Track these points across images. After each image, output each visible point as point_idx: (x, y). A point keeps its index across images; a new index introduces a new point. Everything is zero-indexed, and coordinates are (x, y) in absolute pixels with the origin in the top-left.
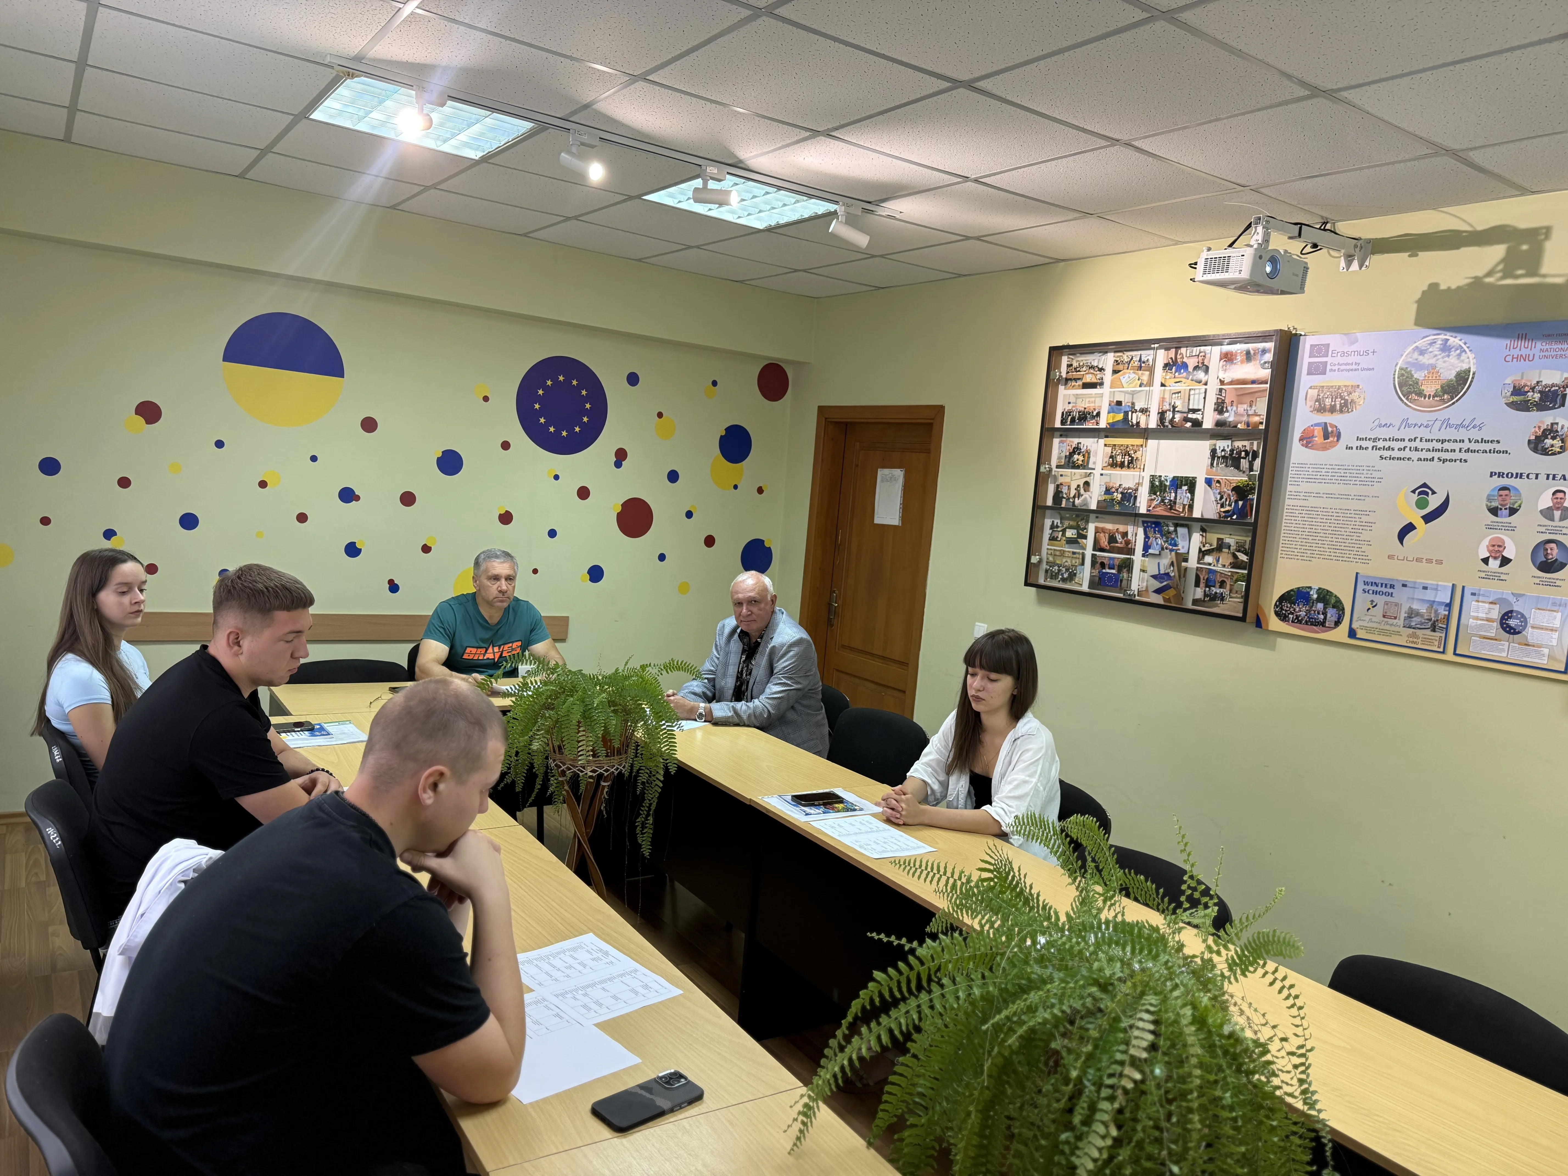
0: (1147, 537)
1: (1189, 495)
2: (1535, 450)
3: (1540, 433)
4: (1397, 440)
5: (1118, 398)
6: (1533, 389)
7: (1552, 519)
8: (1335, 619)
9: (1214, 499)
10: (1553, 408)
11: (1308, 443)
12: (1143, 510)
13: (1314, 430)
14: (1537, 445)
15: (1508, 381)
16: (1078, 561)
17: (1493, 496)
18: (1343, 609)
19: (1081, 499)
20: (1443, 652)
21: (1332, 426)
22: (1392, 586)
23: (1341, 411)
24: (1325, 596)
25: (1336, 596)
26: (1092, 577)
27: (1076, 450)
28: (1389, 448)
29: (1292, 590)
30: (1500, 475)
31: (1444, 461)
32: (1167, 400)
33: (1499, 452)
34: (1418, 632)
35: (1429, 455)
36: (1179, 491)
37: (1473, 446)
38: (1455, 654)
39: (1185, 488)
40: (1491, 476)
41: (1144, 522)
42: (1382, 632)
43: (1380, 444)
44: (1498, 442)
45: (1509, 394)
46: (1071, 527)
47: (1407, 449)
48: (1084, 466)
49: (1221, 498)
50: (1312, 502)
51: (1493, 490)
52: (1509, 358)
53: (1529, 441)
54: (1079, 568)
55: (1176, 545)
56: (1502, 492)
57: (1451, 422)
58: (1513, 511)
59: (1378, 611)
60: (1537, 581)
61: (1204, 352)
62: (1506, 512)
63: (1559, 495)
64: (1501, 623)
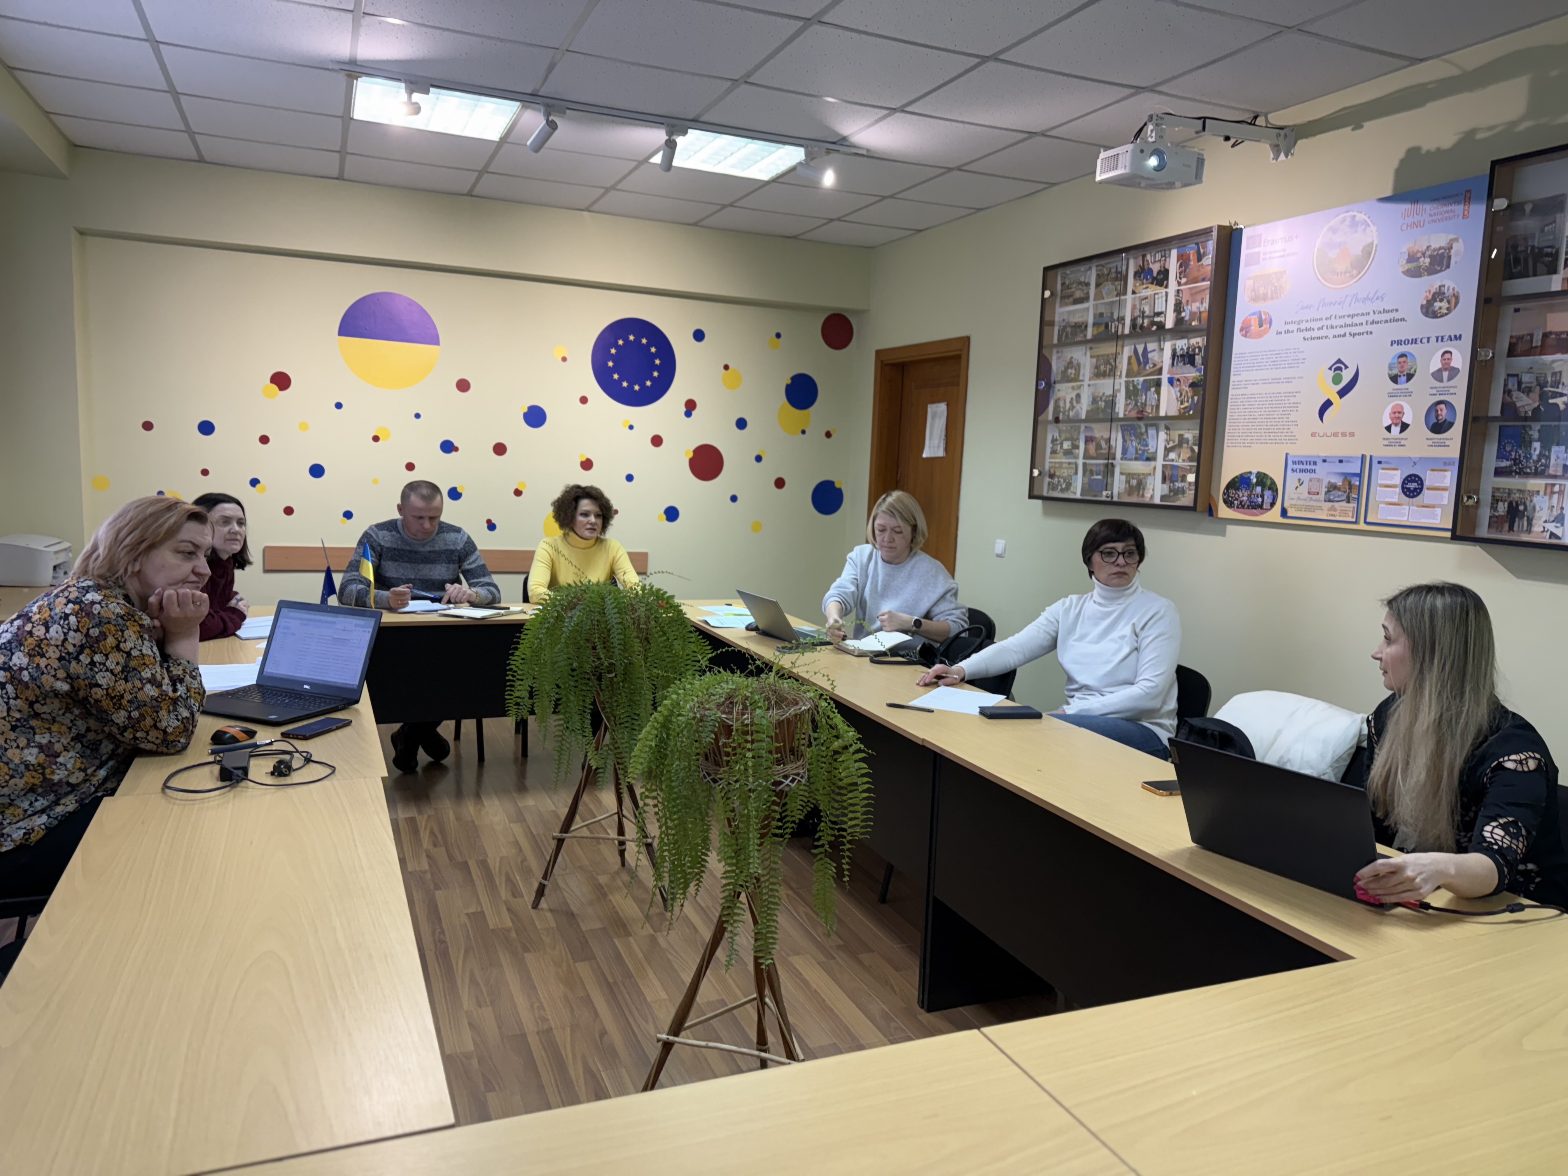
0: (1124, 441)
1: (1156, 396)
2: (1427, 314)
3: (1430, 297)
4: (1316, 320)
5: (1102, 310)
6: (1424, 254)
7: (1441, 381)
8: (1270, 500)
9: (1174, 397)
10: (1441, 271)
11: (1247, 332)
12: (1121, 415)
13: (1250, 320)
14: (1429, 311)
15: (1405, 249)
16: (1073, 471)
17: (1394, 364)
18: (1277, 490)
19: (1075, 410)
20: (1356, 522)
21: (1265, 313)
22: (1315, 463)
23: (1272, 298)
24: (1263, 479)
25: (1271, 479)
26: (1083, 484)
27: (1070, 364)
28: (1311, 329)
29: (1237, 477)
30: (1399, 343)
31: (1354, 335)
32: (1138, 307)
33: (1397, 320)
34: (1336, 504)
35: (1341, 331)
36: (1149, 393)
37: (1377, 317)
38: (1365, 522)
39: (1153, 389)
40: (1392, 345)
41: (1122, 426)
42: (1309, 508)
43: (1303, 326)
44: (1397, 310)
45: (1404, 262)
46: (1067, 439)
47: (1325, 328)
48: (1076, 379)
49: (1181, 395)
50: (1252, 389)
51: (1394, 358)
52: (1404, 227)
53: (1422, 306)
54: (1074, 477)
55: (1147, 445)
56: (1402, 360)
57: (1359, 297)
58: (1410, 377)
59: (1304, 489)
60: (1430, 442)
61: (1165, 256)
62: (1404, 378)
63: (1447, 356)
64: (1403, 488)
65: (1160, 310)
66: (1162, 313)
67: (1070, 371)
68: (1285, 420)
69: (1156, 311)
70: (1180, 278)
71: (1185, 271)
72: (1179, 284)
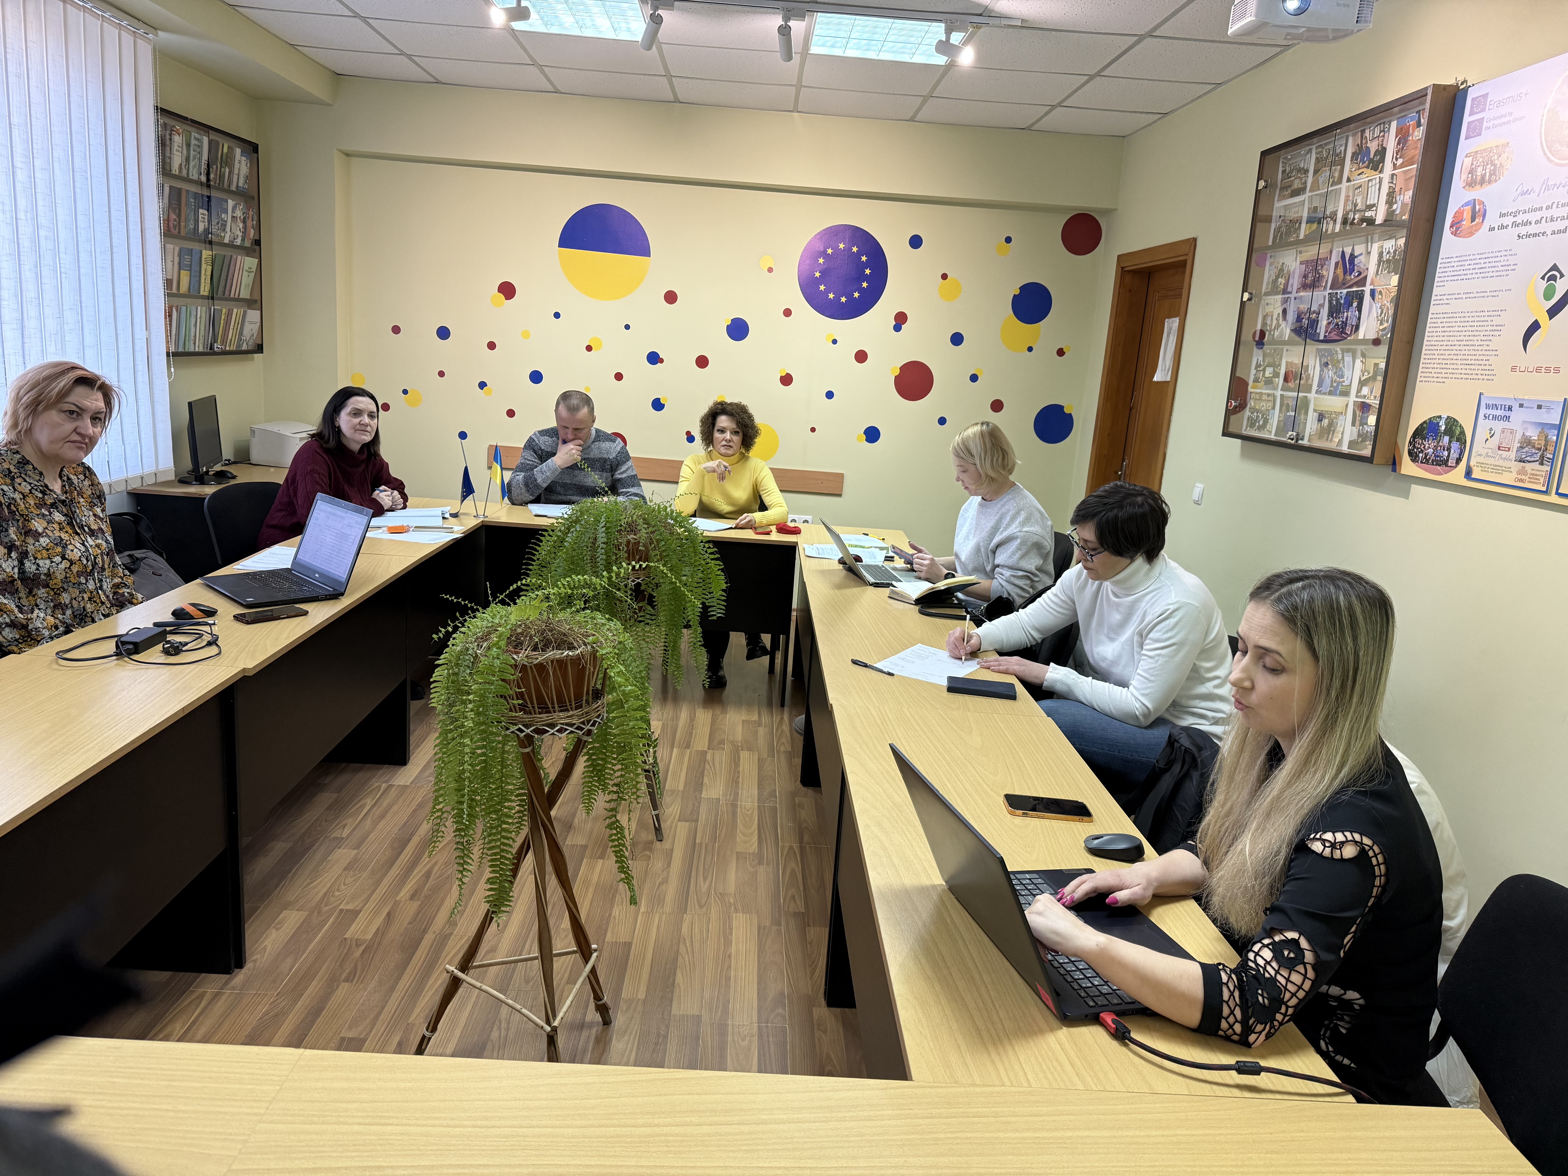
0: (1322, 370)
1: (1357, 313)
4: (1535, 210)
5: (1316, 203)
8: (1456, 455)
9: (1375, 315)
11: (1457, 229)
13: (1464, 211)
18: (1465, 443)
19: (1280, 329)
20: (1546, 492)
21: (1480, 202)
22: (1510, 408)
23: (1490, 181)
24: (1451, 427)
25: (1461, 426)
27: (1280, 272)
28: (1527, 223)
29: (1425, 422)
32: (1351, 198)
34: (1527, 465)
35: (1563, 225)
36: (1350, 309)
38: (1557, 493)
39: (1355, 304)
41: (1319, 350)
42: (1495, 469)
43: (1520, 218)
46: (1269, 365)
47: (1544, 221)
48: (1284, 291)
49: (1382, 313)
50: (1453, 306)
54: (1271, 413)
55: (1342, 376)
59: (1495, 442)
61: (1384, 131)
65: (1372, 202)
66: (1374, 205)
67: (1280, 280)
68: (1485, 348)
69: (1368, 203)
70: (1397, 159)
71: (1403, 148)
72: (1395, 167)
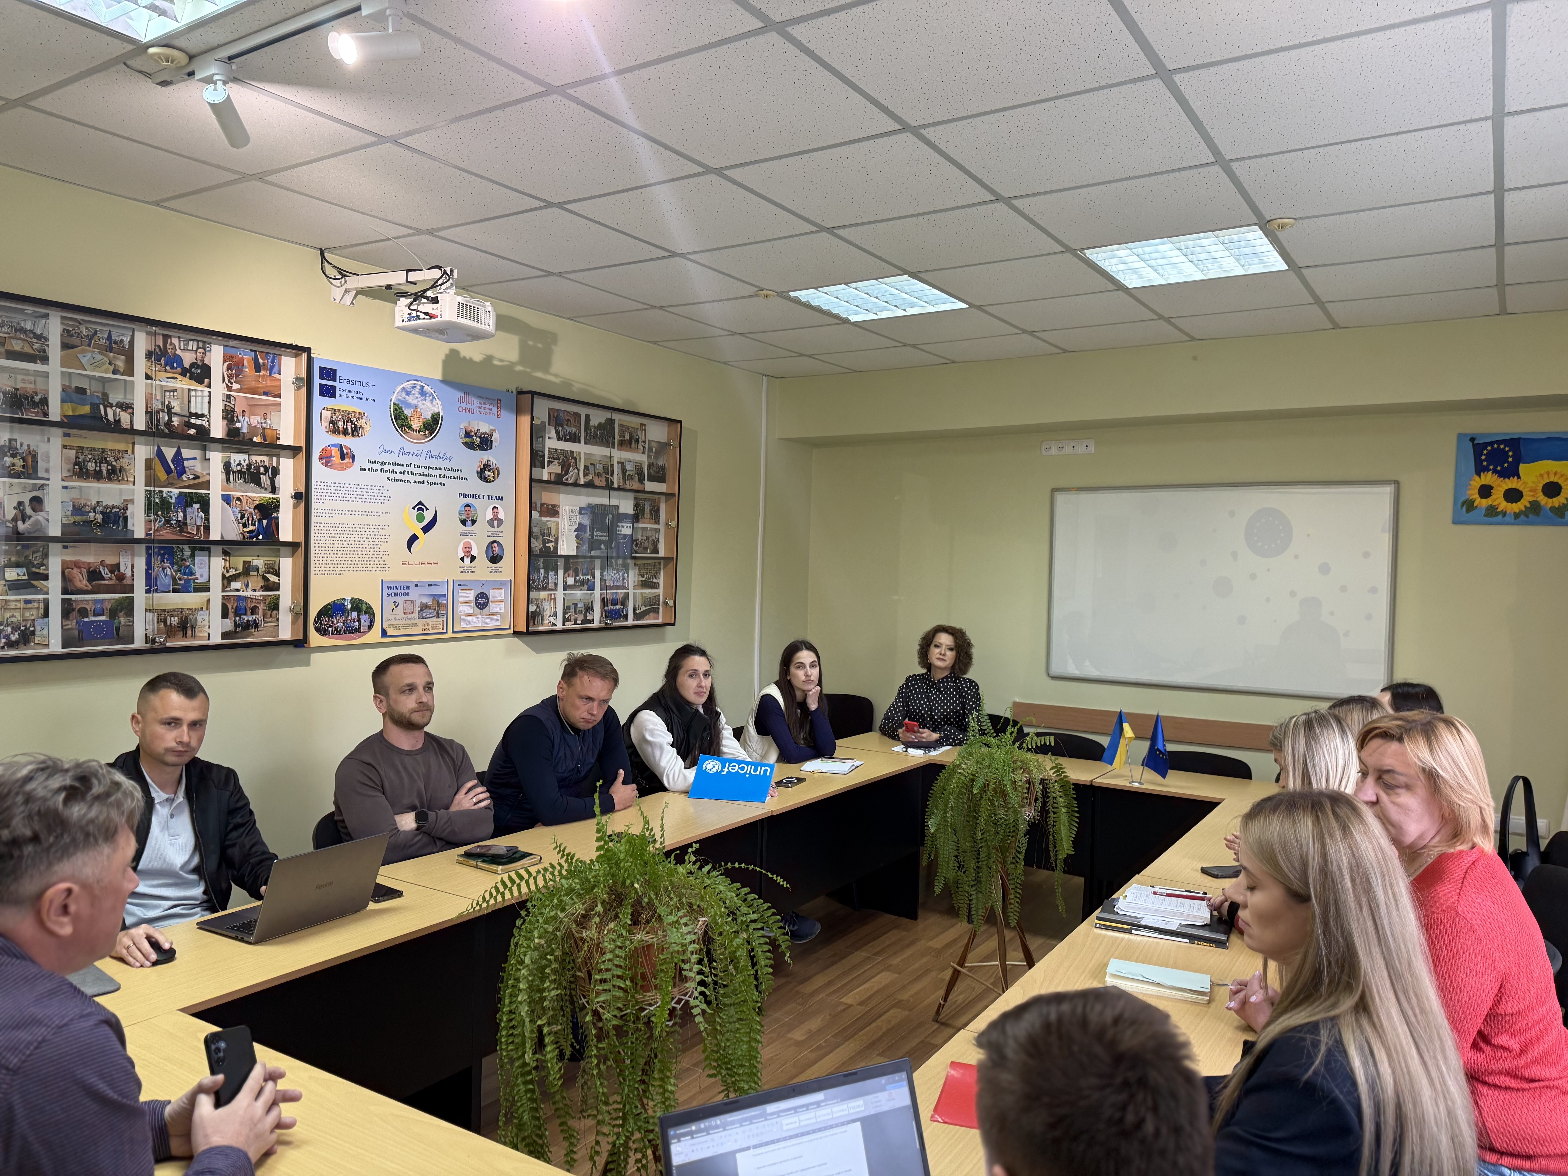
1: (202, 514)
2: (481, 478)
3: (481, 466)
4: (398, 465)
5: (81, 383)
6: (475, 434)
7: (493, 527)
8: (370, 623)
10: (487, 450)
11: (329, 462)
12: (140, 534)
13: (333, 451)
14: (480, 475)
16: (37, 612)
17: (462, 511)
18: (375, 613)
20: (446, 633)
21: (347, 448)
22: (408, 588)
24: (358, 605)
25: (366, 603)
26: (65, 631)
28: (393, 472)
29: (329, 604)
30: (465, 496)
31: (431, 484)
33: (462, 479)
34: (428, 620)
35: (421, 479)
37: (446, 473)
38: (451, 632)
40: (459, 496)
42: (403, 626)
43: (386, 467)
45: (463, 436)
47: (407, 473)
48: (28, 474)
50: (337, 519)
51: (462, 506)
52: (461, 409)
53: (476, 472)
54: (39, 622)
56: (466, 508)
57: (432, 453)
58: (474, 522)
59: (400, 610)
60: (490, 570)
61: (204, 349)
62: (470, 523)
63: (495, 510)
64: (476, 603)
65: (199, 411)
66: (203, 416)
68: (375, 549)
69: (192, 410)
